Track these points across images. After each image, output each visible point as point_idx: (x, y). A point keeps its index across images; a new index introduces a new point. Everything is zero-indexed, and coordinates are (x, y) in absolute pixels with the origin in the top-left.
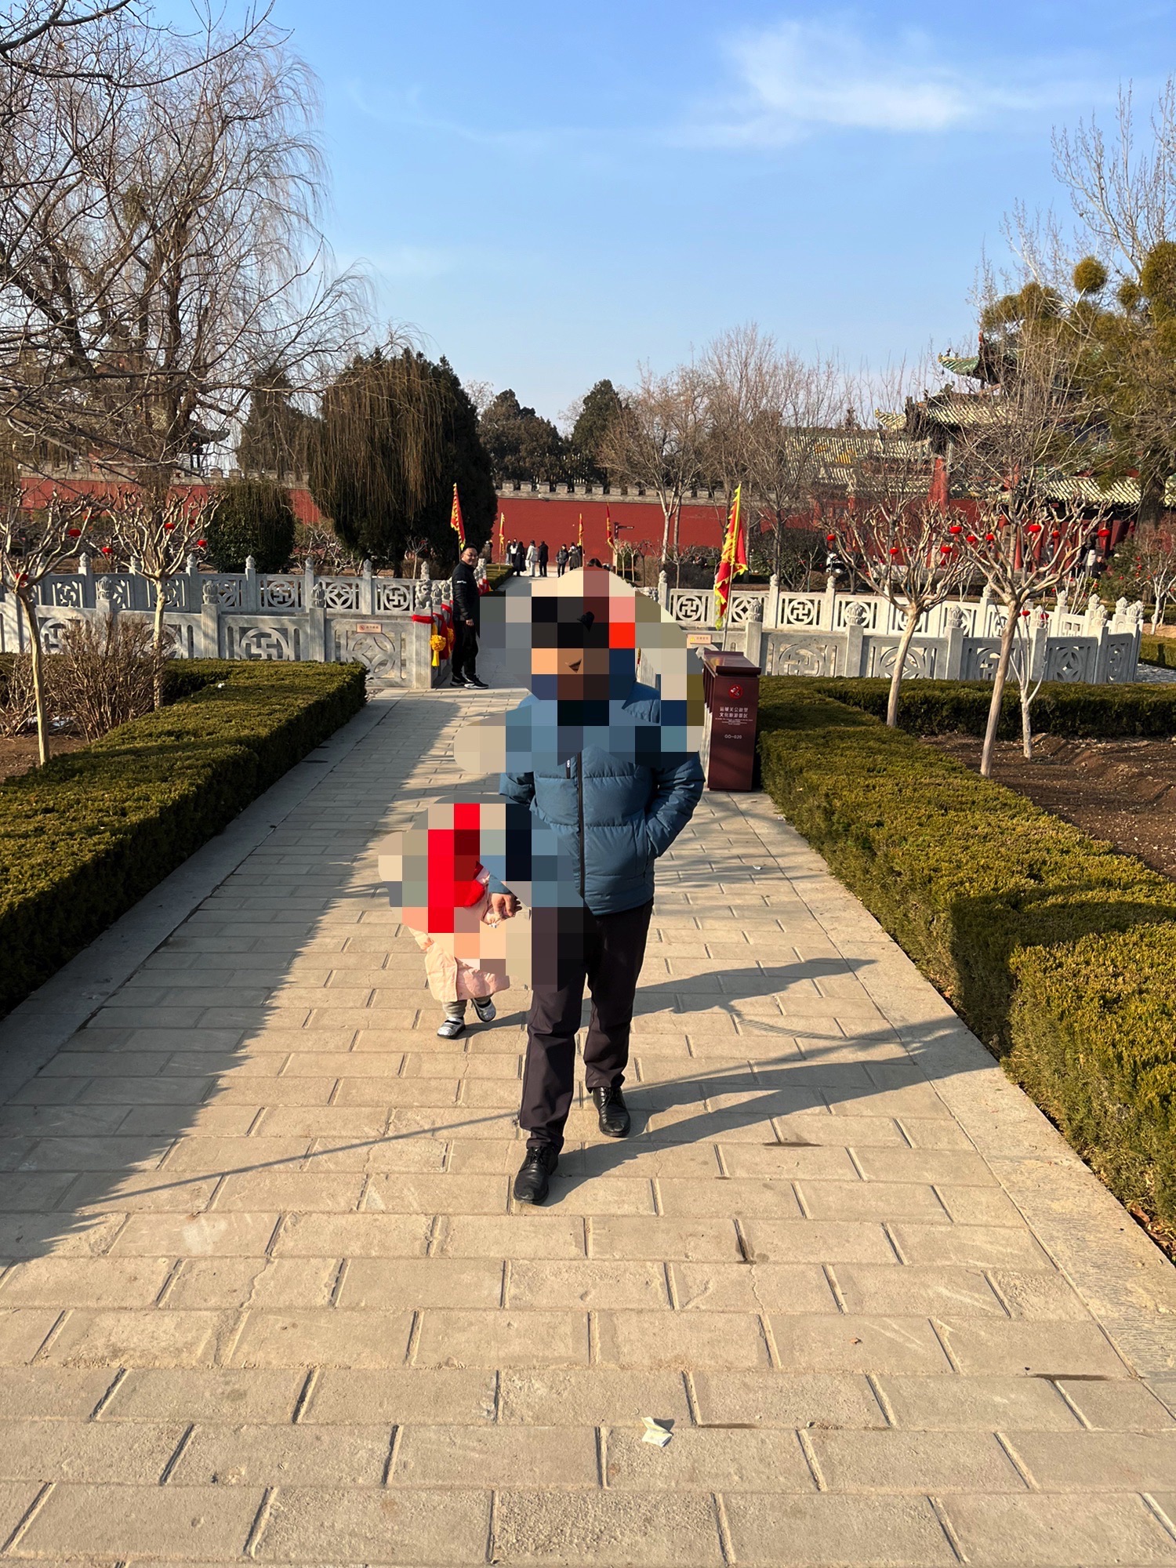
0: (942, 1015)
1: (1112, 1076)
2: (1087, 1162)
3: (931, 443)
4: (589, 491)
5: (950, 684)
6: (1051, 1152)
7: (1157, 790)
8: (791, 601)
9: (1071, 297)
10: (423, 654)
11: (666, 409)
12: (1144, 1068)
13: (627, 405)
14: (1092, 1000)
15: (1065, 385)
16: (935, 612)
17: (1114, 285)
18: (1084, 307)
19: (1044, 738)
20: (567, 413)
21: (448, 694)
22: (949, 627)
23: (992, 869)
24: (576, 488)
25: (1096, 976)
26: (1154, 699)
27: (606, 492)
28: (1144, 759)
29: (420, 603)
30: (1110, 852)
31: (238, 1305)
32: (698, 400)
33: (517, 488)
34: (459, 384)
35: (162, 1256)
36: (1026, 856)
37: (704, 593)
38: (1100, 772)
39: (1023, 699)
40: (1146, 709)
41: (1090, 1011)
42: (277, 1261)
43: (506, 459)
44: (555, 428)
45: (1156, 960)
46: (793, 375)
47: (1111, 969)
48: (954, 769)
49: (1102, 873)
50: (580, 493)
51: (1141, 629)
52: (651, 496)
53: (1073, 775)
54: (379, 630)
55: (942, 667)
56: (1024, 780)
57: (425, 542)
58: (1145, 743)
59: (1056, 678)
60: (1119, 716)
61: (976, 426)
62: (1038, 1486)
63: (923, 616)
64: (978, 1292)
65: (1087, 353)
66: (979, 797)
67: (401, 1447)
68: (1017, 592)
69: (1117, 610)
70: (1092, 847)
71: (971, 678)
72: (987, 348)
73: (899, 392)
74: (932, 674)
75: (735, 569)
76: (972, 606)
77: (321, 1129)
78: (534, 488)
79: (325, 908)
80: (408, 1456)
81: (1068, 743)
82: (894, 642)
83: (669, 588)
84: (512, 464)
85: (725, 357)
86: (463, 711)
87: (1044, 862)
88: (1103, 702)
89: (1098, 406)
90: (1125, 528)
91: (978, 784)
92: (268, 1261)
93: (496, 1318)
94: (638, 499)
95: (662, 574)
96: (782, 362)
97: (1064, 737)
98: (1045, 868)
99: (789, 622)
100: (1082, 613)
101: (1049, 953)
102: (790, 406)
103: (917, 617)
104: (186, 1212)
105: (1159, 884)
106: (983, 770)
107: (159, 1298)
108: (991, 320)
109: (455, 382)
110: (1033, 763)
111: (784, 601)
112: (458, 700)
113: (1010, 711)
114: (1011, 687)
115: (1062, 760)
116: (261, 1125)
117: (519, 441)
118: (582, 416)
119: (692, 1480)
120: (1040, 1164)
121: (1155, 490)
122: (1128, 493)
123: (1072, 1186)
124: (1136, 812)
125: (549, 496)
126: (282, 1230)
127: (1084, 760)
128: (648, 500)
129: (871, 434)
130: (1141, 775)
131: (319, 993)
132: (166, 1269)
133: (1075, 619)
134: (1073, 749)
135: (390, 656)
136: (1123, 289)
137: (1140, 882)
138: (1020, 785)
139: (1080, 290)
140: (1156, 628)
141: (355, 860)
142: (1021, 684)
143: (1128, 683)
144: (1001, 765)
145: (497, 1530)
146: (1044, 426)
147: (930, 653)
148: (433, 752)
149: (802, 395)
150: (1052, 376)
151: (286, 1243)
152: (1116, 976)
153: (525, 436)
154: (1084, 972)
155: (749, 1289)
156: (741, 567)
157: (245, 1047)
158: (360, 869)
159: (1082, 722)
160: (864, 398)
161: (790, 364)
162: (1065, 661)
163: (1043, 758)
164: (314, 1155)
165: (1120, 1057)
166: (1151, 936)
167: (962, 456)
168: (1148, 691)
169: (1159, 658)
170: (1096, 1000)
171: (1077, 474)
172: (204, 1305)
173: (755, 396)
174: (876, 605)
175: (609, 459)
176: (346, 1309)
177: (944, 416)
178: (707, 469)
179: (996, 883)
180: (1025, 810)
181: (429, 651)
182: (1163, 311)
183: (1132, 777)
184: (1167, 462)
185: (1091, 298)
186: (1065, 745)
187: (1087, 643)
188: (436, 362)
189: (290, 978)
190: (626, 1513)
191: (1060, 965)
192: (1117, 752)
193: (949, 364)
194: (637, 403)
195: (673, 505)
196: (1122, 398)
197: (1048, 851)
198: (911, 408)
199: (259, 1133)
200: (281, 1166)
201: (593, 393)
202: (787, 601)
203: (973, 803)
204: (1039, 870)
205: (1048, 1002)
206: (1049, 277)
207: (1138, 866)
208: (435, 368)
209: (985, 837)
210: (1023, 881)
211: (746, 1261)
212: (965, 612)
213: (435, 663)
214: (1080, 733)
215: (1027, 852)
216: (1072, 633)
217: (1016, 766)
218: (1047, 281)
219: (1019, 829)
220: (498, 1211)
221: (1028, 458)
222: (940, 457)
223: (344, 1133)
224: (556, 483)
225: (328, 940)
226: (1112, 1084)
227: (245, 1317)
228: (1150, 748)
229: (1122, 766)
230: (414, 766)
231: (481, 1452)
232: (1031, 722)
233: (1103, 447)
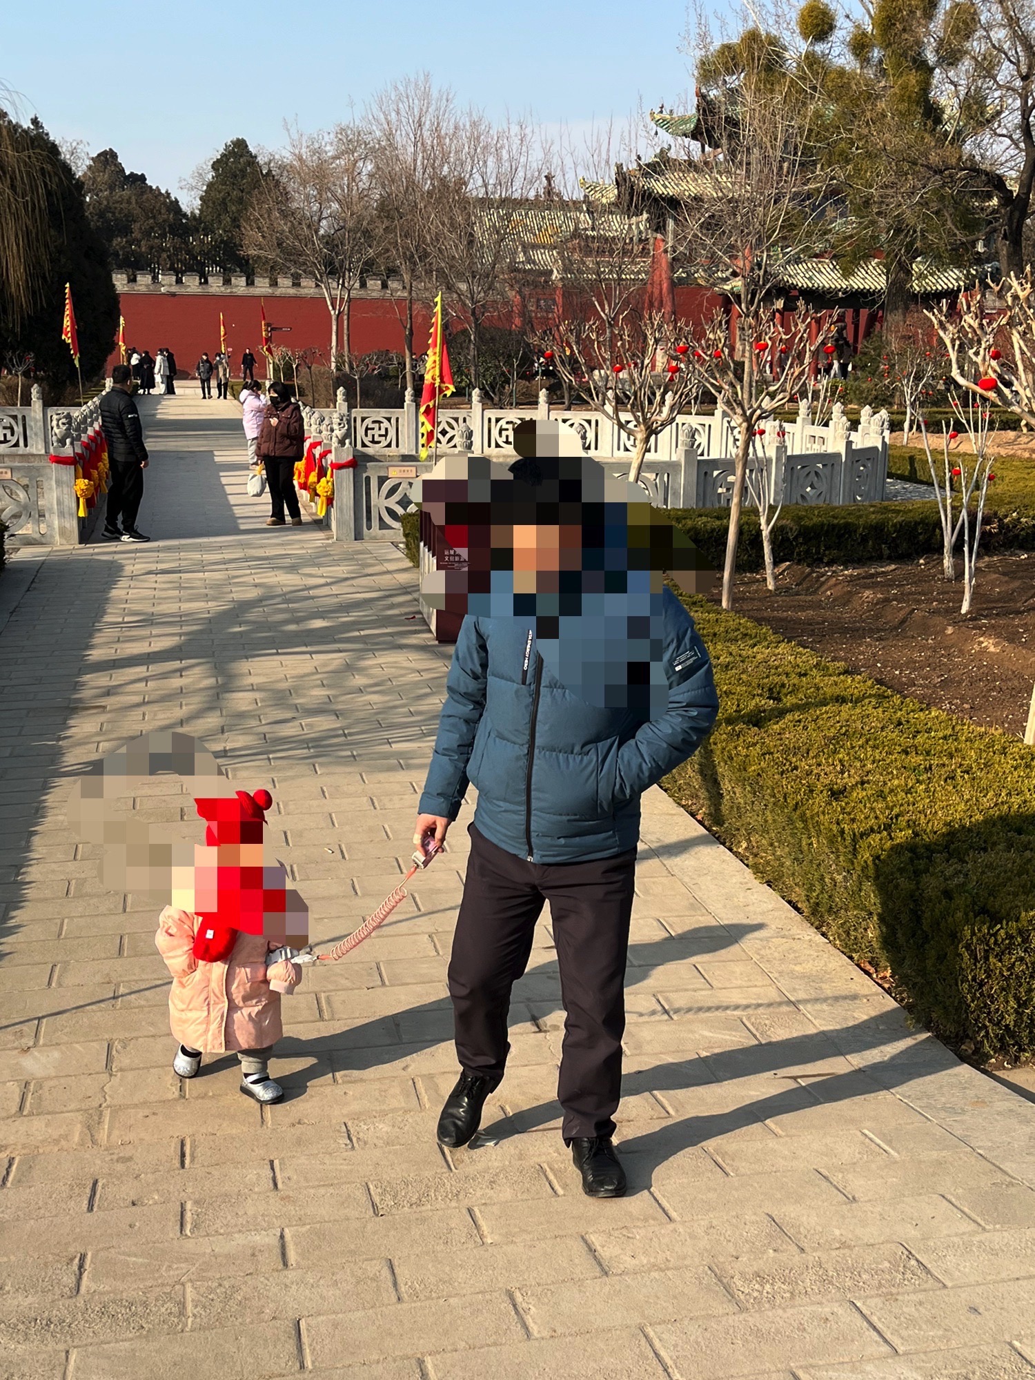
0: (695, 834)
1: (837, 849)
2: (823, 934)
3: (648, 220)
4: (227, 282)
5: (685, 514)
6: (795, 931)
7: (901, 615)
8: (498, 420)
9: (796, 46)
10: (66, 502)
11: (319, 175)
12: (862, 838)
13: (270, 171)
14: (822, 792)
15: (796, 154)
16: (665, 436)
17: (843, 32)
18: (812, 60)
19: (788, 568)
20: (191, 181)
21: (102, 551)
22: (682, 448)
23: (734, 694)
24: (210, 279)
25: (826, 774)
26: (900, 519)
27: (250, 283)
28: (890, 584)
29: (59, 441)
30: (846, 672)
31: (97, 1105)
32: (360, 164)
33: (132, 280)
34: (58, 153)
35: (9, 1081)
36: (766, 681)
37: (394, 413)
38: (846, 600)
39: (763, 526)
40: (892, 530)
41: (820, 799)
42: (119, 1074)
43: (115, 243)
44: (177, 201)
45: (877, 757)
46: (479, 137)
47: (838, 768)
48: (694, 603)
49: (837, 691)
50: (216, 285)
51: (887, 440)
52: (308, 287)
53: (818, 606)
54: (8, 476)
55: (676, 494)
56: (768, 613)
57: (31, 358)
58: (893, 567)
59: (800, 501)
60: (864, 539)
61: (698, 199)
62: (783, 1134)
63: (653, 438)
64: (736, 1030)
65: (818, 115)
66: (720, 629)
67: (281, 1170)
68: (748, 413)
69: (862, 420)
70: (828, 668)
71: (708, 505)
72: (706, 107)
73: (607, 162)
74: (666, 502)
75: (441, 391)
76: (706, 420)
77: (120, 976)
78: (155, 278)
79: (45, 788)
80: (289, 1173)
81: (813, 572)
82: (624, 467)
83: (350, 407)
84: (123, 248)
85: (393, 114)
86: (128, 569)
87: (783, 685)
88: (847, 525)
89: (832, 178)
90: (873, 319)
91: (718, 616)
92: (111, 1075)
93: (332, 1091)
94: (292, 291)
95: (341, 391)
96: (465, 122)
97: (808, 566)
98: (785, 691)
99: (497, 446)
100: (826, 425)
101: (786, 759)
102: (477, 176)
103: (647, 440)
104: (16, 1048)
105: (888, 697)
106: (724, 604)
107: (21, 1108)
108: (708, 73)
109: (53, 149)
110: (777, 595)
111: (490, 420)
112: (117, 557)
113: (749, 538)
114: (750, 514)
115: (808, 589)
116: (59, 977)
117: (130, 218)
118: (210, 185)
119: (520, 1159)
120: (785, 940)
121: (902, 275)
122: (871, 278)
123: (812, 953)
124: (880, 639)
125: (174, 289)
126: (114, 1052)
127: (829, 589)
128: (303, 292)
129: (576, 205)
130: (887, 601)
131: (71, 866)
132: (18, 1090)
133: (818, 431)
134: (818, 577)
135: (25, 507)
136: (855, 38)
137: (870, 696)
138: (764, 619)
139: (806, 38)
140: (906, 437)
141: (59, 739)
142: (761, 509)
143: (874, 503)
144: (743, 599)
145: (377, 1199)
146: (775, 203)
147: (661, 479)
148: (107, 619)
149: (491, 161)
150: (779, 143)
151: (121, 1060)
152: (842, 772)
153: (137, 211)
154: (815, 771)
155: (547, 1049)
156: (447, 388)
157: (13, 918)
158: (68, 747)
159: (827, 548)
160: (567, 169)
161: (474, 124)
162: (808, 481)
163: (788, 589)
164: (122, 996)
165: (842, 832)
166: (875, 739)
167: (686, 238)
168: (894, 511)
169: (910, 472)
170: (825, 792)
171: (816, 256)
172: (65, 1109)
173: (431, 163)
174: (597, 421)
175: (253, 243)
176: (197, 1098)
177: (659, 187)
178: (379, 255)
179: (738, 706)
180: (765, 639)
181: (74, 499)
182: (900, 65)
183: (877, 604)
184: (912, 243)
185: (819, 48)
186: (810, 574)
187: (830, 459)
188: (26, 124)
189: (33, 855)
190: (474, 1180)
191: (796, 768)
192: (864, 578)
193: (664, 124)
194: (282, 167)
195: (342, 299)
196: (857, 170)
197: (787, 674)
198: (622, 179)
199: (60, 985)
200: (94, 1007)
201: (223, 155)
202: (493, 421)
203: (715, 635)
204: (779, 693)
205: (785, 798)
206: (771, 22)
207: (869, 683)
208: (26, 132)
209: (727, 666)
210: (763, 702)
211: (540, 1031)
212: (699, 428)
213: (82, 514)
214: (825, 560)
215: (768, 677)
216: (816, 449)
217: (760, 600)
218: (767, 27)
219: (759, 657)
220: (313, 1019)
221: (760, 240)
222: (659, 236)
223: (144, 977)
224: (183, 273)
225: (61, 818)
226: (838, 857)
227: (107, 1114)
228: (898, 572)
229: (867, 593)
230: (91, 636)
231: (348, 1164)
232: (773, 551)
233: (843, 225)
